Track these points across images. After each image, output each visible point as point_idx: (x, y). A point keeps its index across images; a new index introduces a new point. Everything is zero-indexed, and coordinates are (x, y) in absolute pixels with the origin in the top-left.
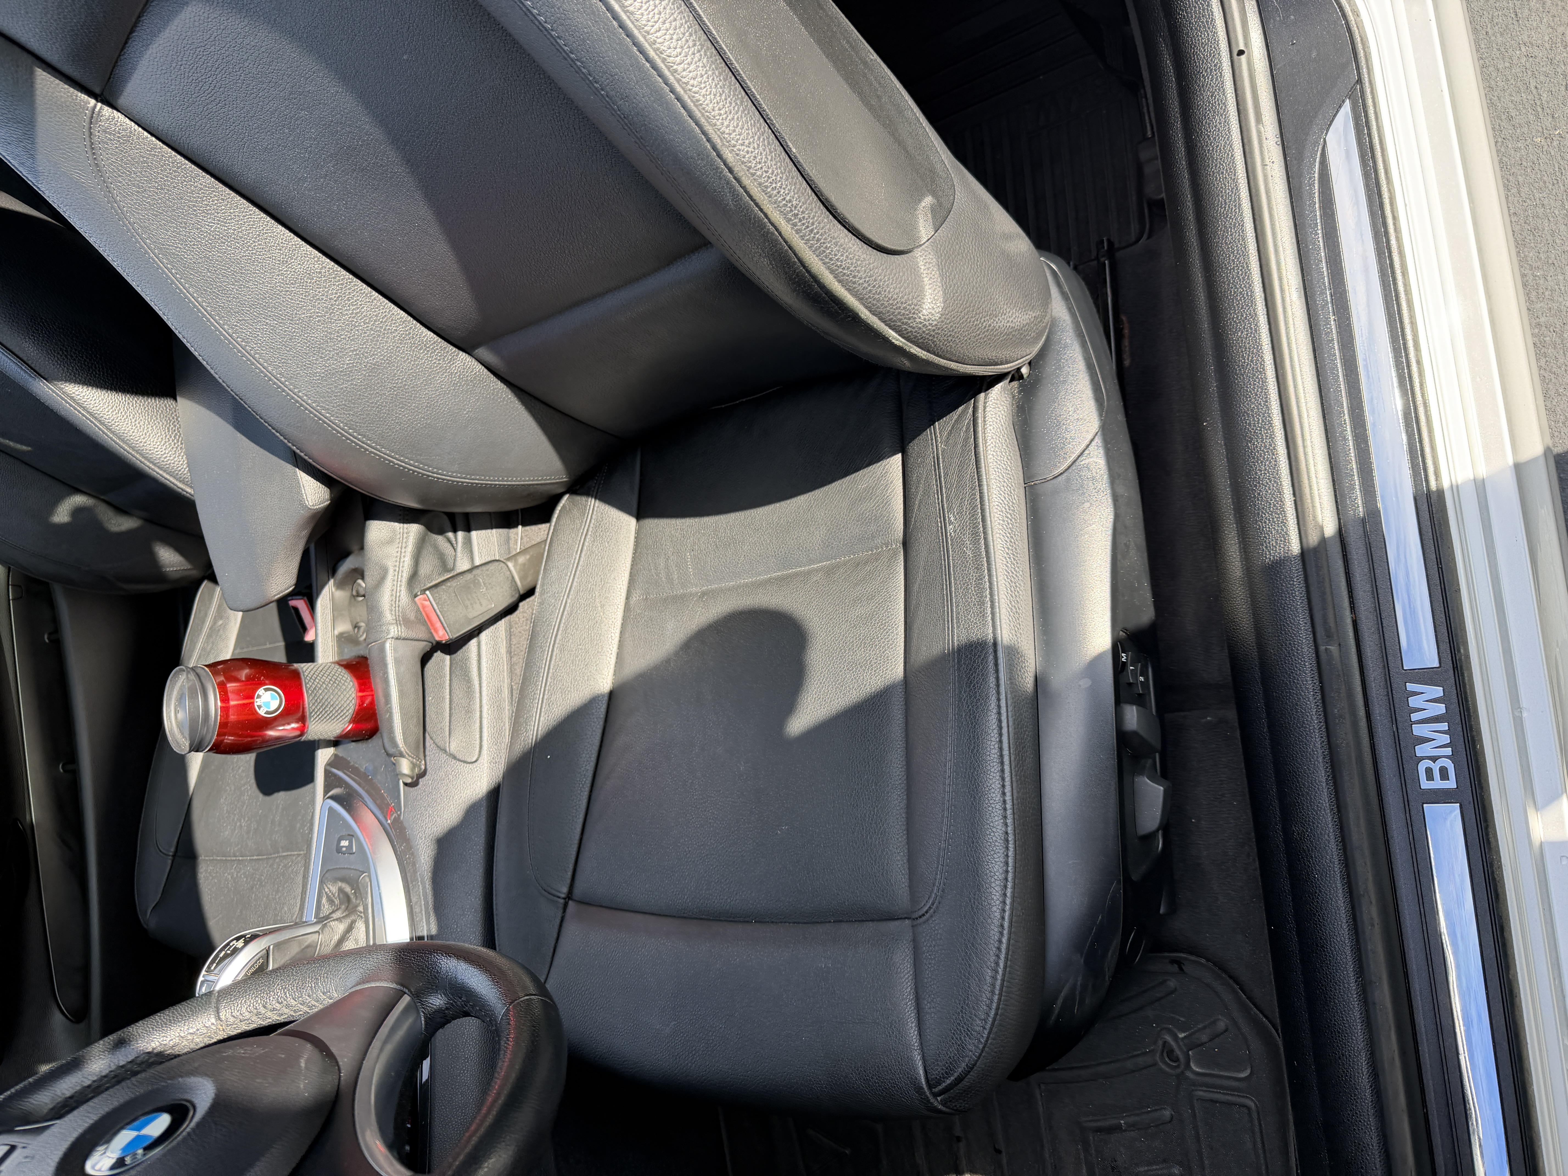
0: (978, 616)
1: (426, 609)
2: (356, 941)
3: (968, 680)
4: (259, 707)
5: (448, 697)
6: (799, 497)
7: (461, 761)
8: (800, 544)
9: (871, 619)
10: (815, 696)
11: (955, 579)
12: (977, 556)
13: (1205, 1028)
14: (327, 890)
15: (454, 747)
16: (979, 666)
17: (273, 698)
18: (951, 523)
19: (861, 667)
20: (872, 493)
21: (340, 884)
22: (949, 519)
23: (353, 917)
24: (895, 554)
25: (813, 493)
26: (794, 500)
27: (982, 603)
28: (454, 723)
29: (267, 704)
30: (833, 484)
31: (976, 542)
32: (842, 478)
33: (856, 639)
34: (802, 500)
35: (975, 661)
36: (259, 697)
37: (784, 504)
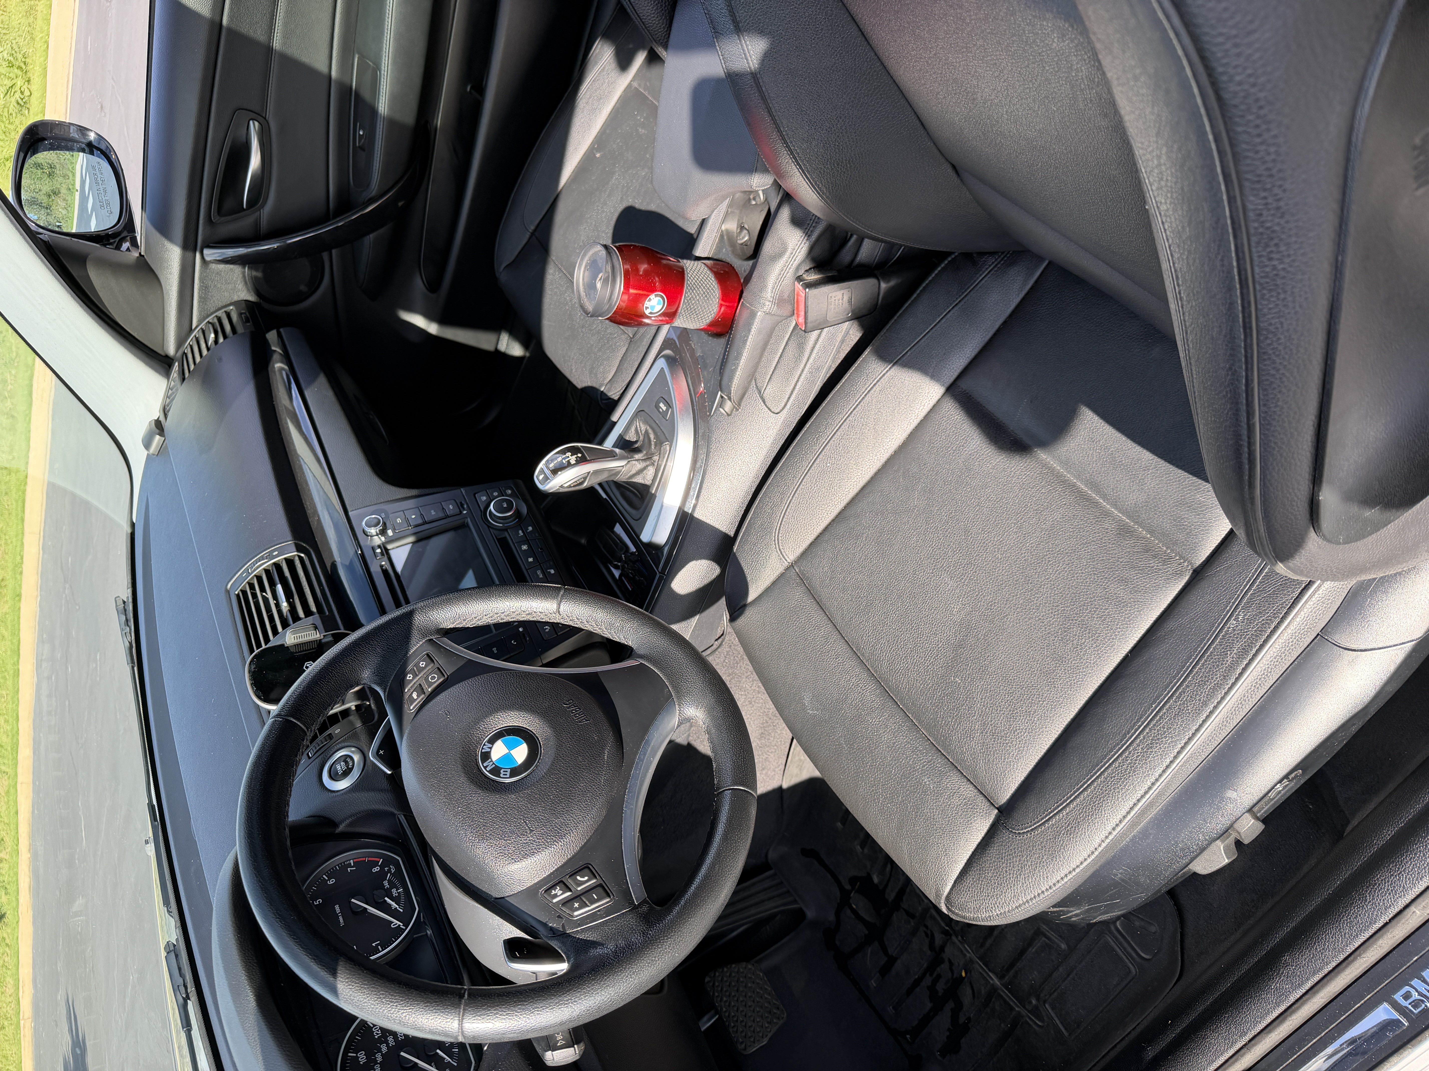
0: (1196, 710)
1: (799, 298)
2: (644, 478)
3: (1151, 744)
4: (647, 308)
5: (781, 351)
6: (1145, 451)
7: (767, 407)
8: (1117, 487)
9: (1124, 607)
10: (1040, 617)
11: (1203, 665)
12: (1232, 667)
13: (1142, 920)
14: (638, 424)
15: (768, 393)
16: (1166, 743)
17: (658, 304)
18: (1236, 619)
19: (1089, 633)
20: (1203, 511)
21: (648, 428)
22: (1238, 615)
23: (648, 463)
24: (1181, 574)
25: (1159, 460)
26: (1138, 449)
27: (1205, 704)
28: (775, 376)
29: (653, 307)
30: (1180, 471)
31: (1241, 656)
32: (1191, 474)
33: (1101, 609)
34: (1146, 456)
35: (1166, 737)
36: (650, 300)
37: (1129, 444)
